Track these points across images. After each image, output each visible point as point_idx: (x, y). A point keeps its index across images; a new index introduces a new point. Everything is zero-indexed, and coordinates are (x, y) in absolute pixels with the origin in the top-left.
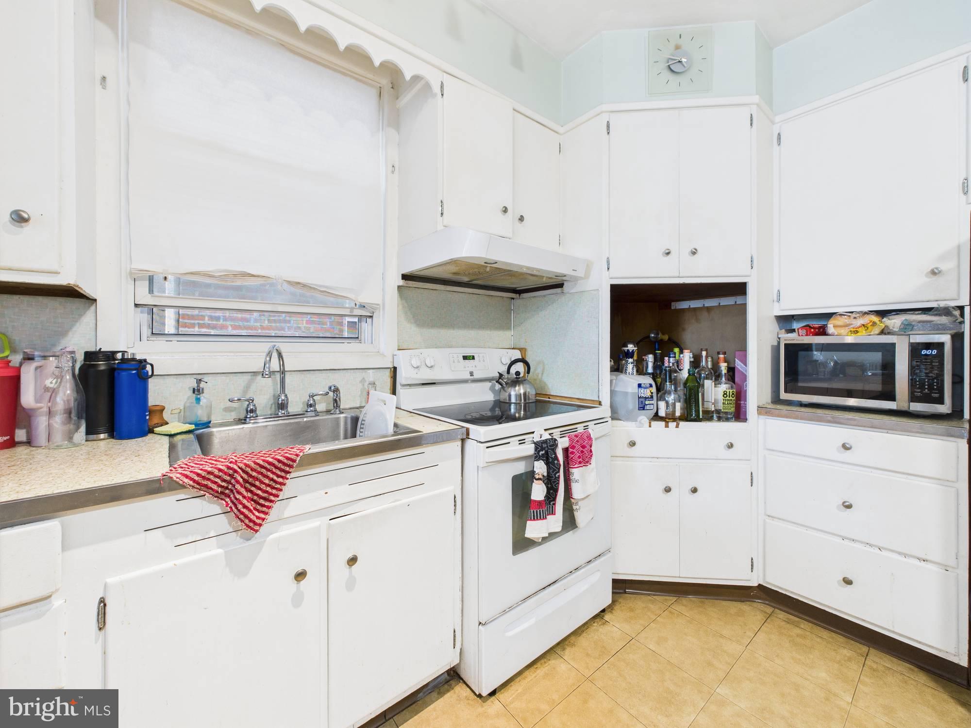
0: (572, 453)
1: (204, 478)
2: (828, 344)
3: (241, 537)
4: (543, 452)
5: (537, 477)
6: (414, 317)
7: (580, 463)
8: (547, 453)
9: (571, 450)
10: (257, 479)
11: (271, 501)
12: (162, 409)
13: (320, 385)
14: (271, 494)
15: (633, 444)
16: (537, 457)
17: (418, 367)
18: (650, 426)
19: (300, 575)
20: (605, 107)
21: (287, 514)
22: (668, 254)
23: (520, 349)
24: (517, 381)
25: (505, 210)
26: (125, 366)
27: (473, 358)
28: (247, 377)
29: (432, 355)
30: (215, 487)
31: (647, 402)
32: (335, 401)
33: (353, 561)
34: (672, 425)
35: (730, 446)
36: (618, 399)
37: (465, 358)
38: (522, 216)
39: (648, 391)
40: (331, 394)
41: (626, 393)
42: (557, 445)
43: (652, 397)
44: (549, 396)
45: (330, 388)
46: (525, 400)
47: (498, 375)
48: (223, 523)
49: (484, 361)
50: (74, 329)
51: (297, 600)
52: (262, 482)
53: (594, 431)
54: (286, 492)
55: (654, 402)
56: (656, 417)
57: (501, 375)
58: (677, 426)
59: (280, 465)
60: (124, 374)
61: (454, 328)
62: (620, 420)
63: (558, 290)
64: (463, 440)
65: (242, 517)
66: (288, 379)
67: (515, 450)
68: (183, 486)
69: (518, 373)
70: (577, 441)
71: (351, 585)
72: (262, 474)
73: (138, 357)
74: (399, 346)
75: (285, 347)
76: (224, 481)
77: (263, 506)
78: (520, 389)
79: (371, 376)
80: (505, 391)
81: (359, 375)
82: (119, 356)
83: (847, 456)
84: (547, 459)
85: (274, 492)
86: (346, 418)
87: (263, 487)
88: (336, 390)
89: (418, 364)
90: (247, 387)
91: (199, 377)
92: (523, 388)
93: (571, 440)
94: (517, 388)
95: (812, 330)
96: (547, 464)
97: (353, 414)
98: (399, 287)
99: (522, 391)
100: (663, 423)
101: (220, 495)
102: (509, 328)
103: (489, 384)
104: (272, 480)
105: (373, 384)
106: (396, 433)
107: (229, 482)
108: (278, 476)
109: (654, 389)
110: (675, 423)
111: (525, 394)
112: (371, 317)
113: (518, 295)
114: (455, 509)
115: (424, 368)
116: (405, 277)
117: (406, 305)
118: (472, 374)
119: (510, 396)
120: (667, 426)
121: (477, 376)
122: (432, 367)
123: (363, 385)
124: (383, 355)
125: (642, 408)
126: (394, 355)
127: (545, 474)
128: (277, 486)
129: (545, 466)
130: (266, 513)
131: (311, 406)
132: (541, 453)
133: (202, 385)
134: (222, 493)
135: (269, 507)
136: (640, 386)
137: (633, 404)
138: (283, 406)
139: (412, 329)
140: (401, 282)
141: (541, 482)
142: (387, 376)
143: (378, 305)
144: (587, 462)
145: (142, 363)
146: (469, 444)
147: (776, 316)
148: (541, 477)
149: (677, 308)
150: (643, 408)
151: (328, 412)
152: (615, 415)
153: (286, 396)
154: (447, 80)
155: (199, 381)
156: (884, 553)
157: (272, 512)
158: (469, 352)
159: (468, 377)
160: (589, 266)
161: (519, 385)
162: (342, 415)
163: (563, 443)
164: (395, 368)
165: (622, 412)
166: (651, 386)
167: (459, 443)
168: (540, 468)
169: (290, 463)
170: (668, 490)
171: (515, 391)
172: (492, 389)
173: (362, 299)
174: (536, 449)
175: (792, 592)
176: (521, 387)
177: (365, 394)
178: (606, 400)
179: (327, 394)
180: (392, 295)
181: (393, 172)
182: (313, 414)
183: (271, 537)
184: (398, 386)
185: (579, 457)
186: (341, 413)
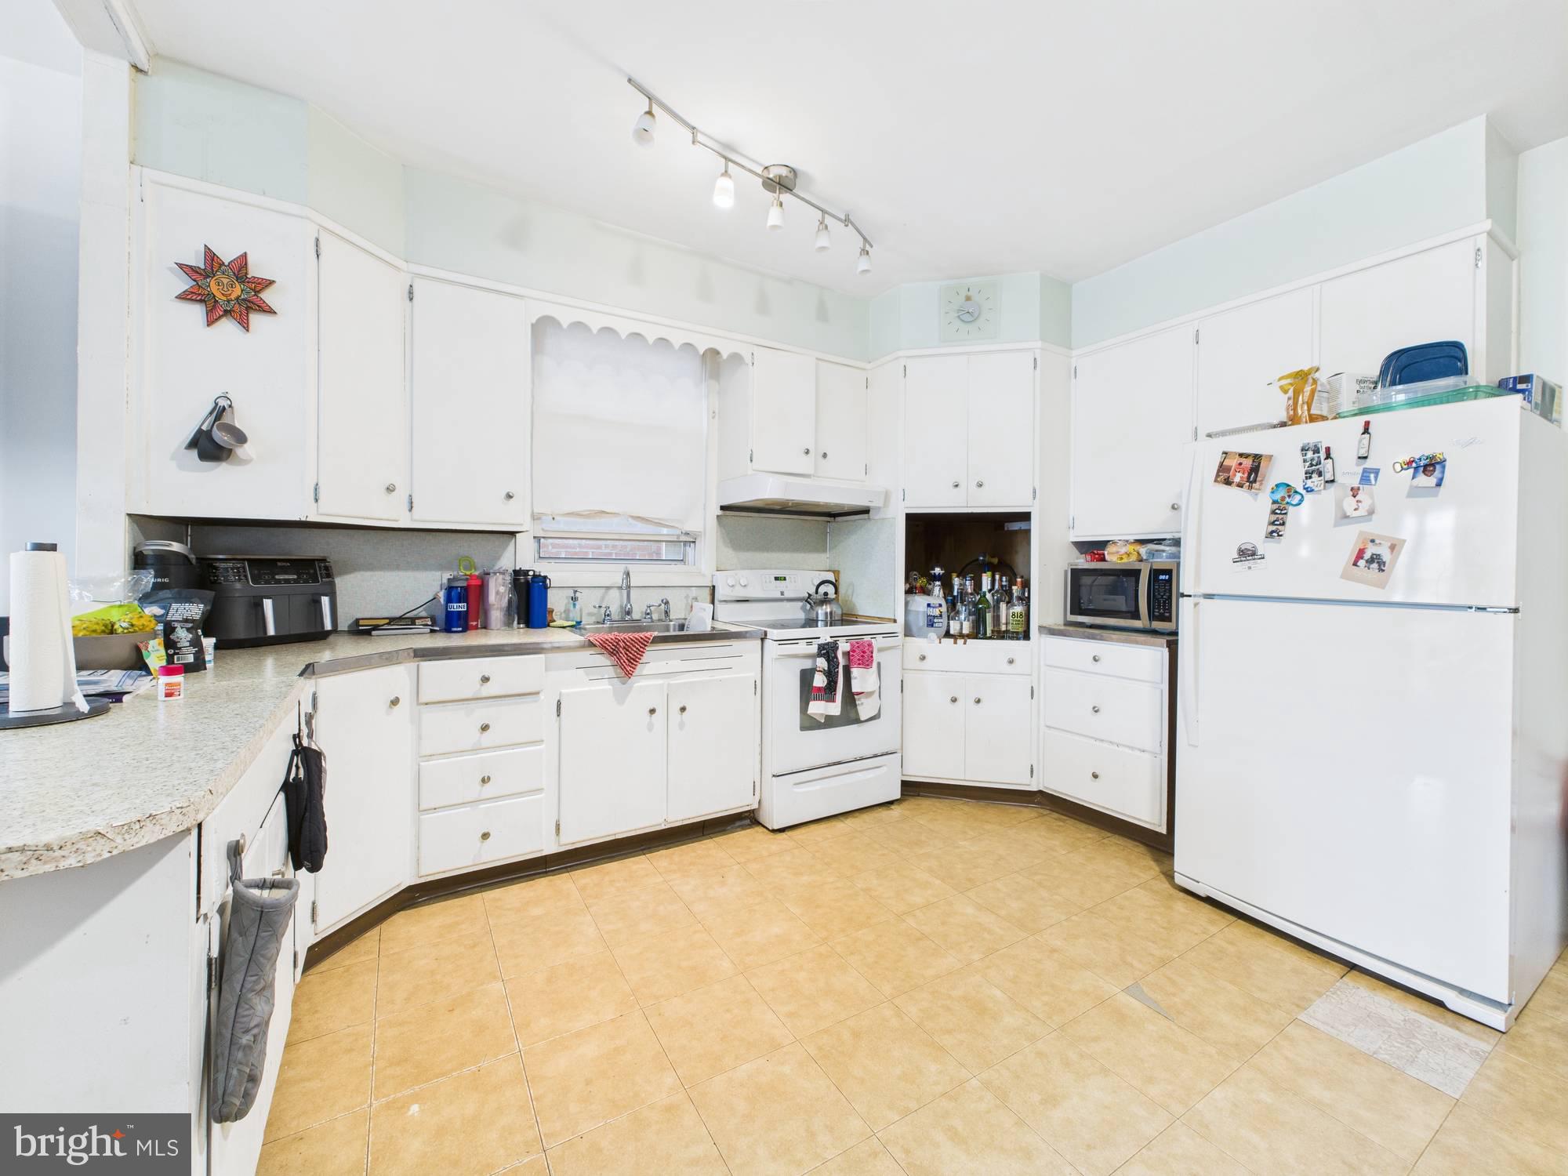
0: (853, 656)
1: (604, 642)
2: (1101, 570)
3: (620, 682)
4: (825, 651)
5: (818, 669)
6: (731, 542)
7: (859, 664)
8: (828, 652)
9: (851, 653)
10: (629, 647)
11: (637, 662)
12: (552, 611)
13: (655, 598)
14: (637, 657)
15: (923, 658)
16: (819, 655)
17: (733, 586)
18: (940, 643)
19: (652, 711)
20: (901, 353)
21: (645, 672)
22: (957, 486)
23: (834, 572)
24: (825, 600)
25: (807, 452)
26: (536, 580)
27: (785, 579)
28: (603, 590)
29: (744, 576)
30: (609, 648)
31: (936, 620)
32: (666, 612)
33: (683, 709)
34: (960, 641)
35: (1011, 662)
36: (911, 618)
37: (777, 579)
38: (825, 454)
39: (937, 610)
40: (663, 605)
41: (918, 612)
42: (838, 648)
43: (941, 616)
44: (856, 616)
45: (662, 601)
46: (831, 618)
47: (807, 595)
48: (611, 672)
49: (795, 582)
50: (504, 555)
51: (650, 727)
52: (632, 650)
53: (878, 642)
54: (644, 659)
55: (944, 620)
56: (948, 634)
57: (810, 595)
58: (965, 643)
59: (642, 641)
60: (536, 585)
61: (768, 551)
62: (913, 636)
63: (866, 516)
64: (762, 640)
65: (623, 668)
66: (632, 592)
67: (802, 648)
68: (595, 646)
69: (826, 594)
70: (858, 647)
71: (682, 725)
72: (632, 644)
73: (542, 574)
74: (717, 568)
75: (633, 568)
76: (613, 645)
77: (632, 664)
78: (826, 609)
79: (694, 592)
80: (813, 610)
81: (684, 592)
82: (531, 573)
83: (1097, 667)
84: (829, 657)
85: (639, 656)
86: (674, 625)
87: (632, 652)
88: (667, 603)
89: (733, 583)
90: (603, 598)
91: (576, 589)
92: (830, 608)
93: (852, 645)
94: (824, 607)
95: (1097, 556)
96: (828, 661)
97: (681, 622)
98: (718, 516)
99: (828, 610)
100: (952, 640)
101: (612, 654)
102: (825, 551)
103: (800, 604)
104: (637, 649)
105: (696, 599)
106: (712, 630)
107: (616, 647)
108: (641, 647)
109: (944, 609)
110: (963, 640)
111: (831, 613)
112: (694, 542)
113: (832, 518)
114: (755, 691)
115: (738, 587)
116: (723, 508)
117: (724, 531)
118: (782, 593)
119: (817, 614)
120: (955, 643)
121: (787, 595)
122: (745, 586)
123: (687, 600)
124: (704, 575)
125: (931, 624)
126: (713, 576)
127: (826, 669)
128: (641, 653)
129: (826, 663)
130: (634, 669)
131: (648, 614)
132: (823, 652)
133: (578, 594)
134: (612, 653)
135: (636, 665)
136: (929, 605)
137: (922, 621)
138: (629, 613)
139: (729, 553)
140: (720, 512)
141: (820, 673)
142: (707, 593)
143: (700, 532)
144: (868, 665)
145: (545, 577)
146: (767, 642)
147: (1073, 542)
148: (821, 669)
149: (1010, 529)
150: (932, 626)
151: (660, 620)
152: (908, 632)
153: (631, 605)
154: (756, 350)
155: (575, 592)
156: (1121, 749)
157: (637, 668)
158: (779, 574)
159: (779, 595)
160: (887, 496)
161: (826, 605)
162: (672, 623)
163: (844, 646)
164: (714, 587)
165: (914, 629)
166: (940, 605)
167: (760, 642)
168: (822, 663)
169: (647, 640)
170: (954, 700)
171: (822, 610)
172: (803, 608)
173: (687, 528)
174: (819, 648)
175: (1066, 795)
176: (828, 606)
177: (689, 607)
178: (901, 619)
179: (660, 605)
180: (712, 523)
181: (713, 417)
182: (650, 620)
183: (636, 684)
184: (716, 602)
185: (859, 660)
186: (671, 621)
